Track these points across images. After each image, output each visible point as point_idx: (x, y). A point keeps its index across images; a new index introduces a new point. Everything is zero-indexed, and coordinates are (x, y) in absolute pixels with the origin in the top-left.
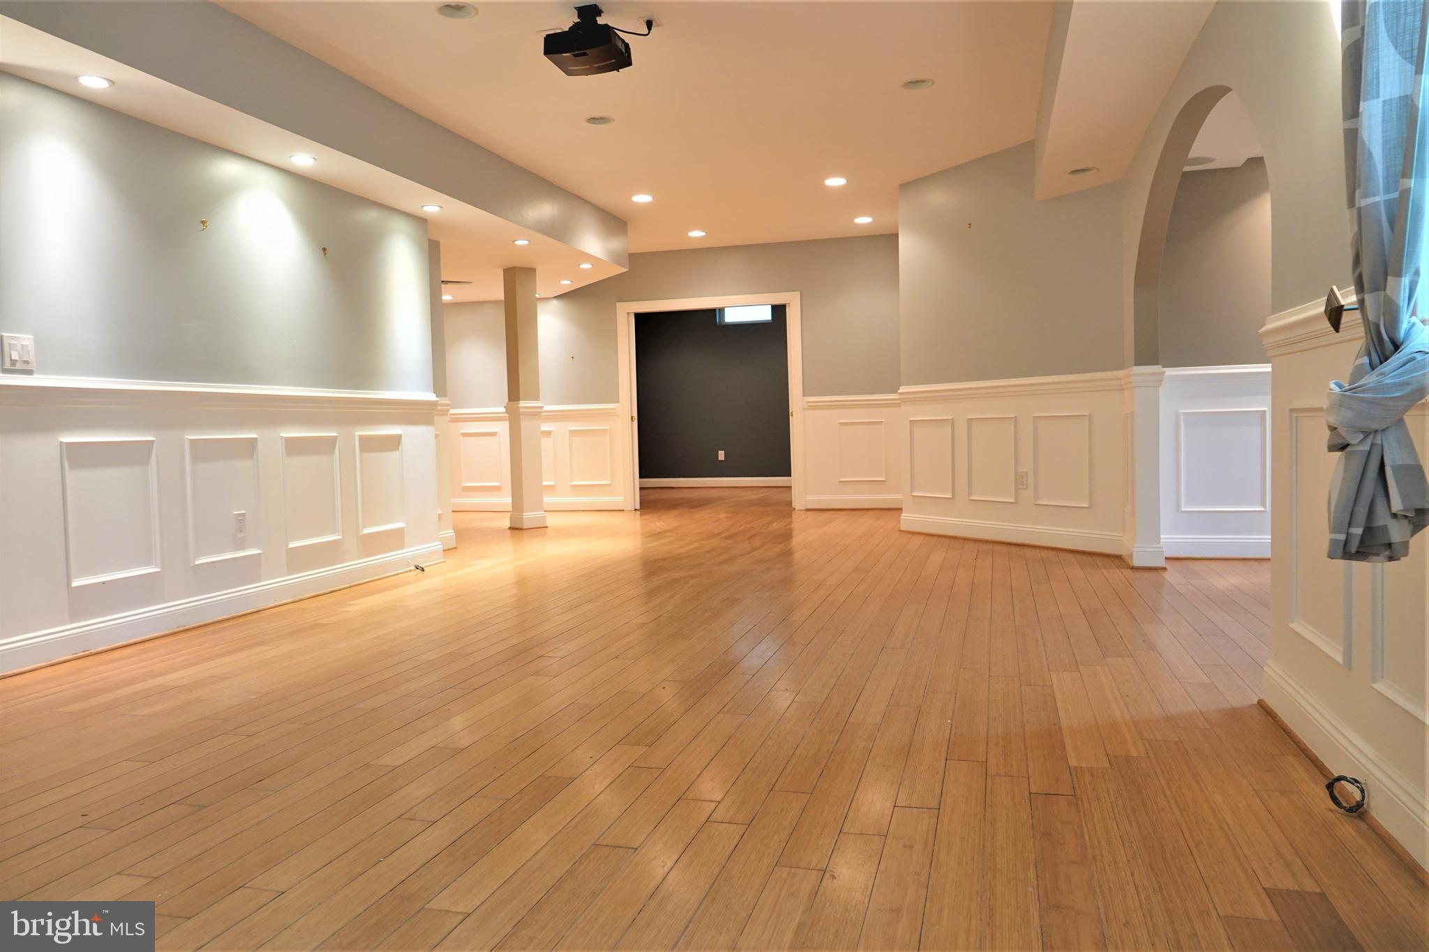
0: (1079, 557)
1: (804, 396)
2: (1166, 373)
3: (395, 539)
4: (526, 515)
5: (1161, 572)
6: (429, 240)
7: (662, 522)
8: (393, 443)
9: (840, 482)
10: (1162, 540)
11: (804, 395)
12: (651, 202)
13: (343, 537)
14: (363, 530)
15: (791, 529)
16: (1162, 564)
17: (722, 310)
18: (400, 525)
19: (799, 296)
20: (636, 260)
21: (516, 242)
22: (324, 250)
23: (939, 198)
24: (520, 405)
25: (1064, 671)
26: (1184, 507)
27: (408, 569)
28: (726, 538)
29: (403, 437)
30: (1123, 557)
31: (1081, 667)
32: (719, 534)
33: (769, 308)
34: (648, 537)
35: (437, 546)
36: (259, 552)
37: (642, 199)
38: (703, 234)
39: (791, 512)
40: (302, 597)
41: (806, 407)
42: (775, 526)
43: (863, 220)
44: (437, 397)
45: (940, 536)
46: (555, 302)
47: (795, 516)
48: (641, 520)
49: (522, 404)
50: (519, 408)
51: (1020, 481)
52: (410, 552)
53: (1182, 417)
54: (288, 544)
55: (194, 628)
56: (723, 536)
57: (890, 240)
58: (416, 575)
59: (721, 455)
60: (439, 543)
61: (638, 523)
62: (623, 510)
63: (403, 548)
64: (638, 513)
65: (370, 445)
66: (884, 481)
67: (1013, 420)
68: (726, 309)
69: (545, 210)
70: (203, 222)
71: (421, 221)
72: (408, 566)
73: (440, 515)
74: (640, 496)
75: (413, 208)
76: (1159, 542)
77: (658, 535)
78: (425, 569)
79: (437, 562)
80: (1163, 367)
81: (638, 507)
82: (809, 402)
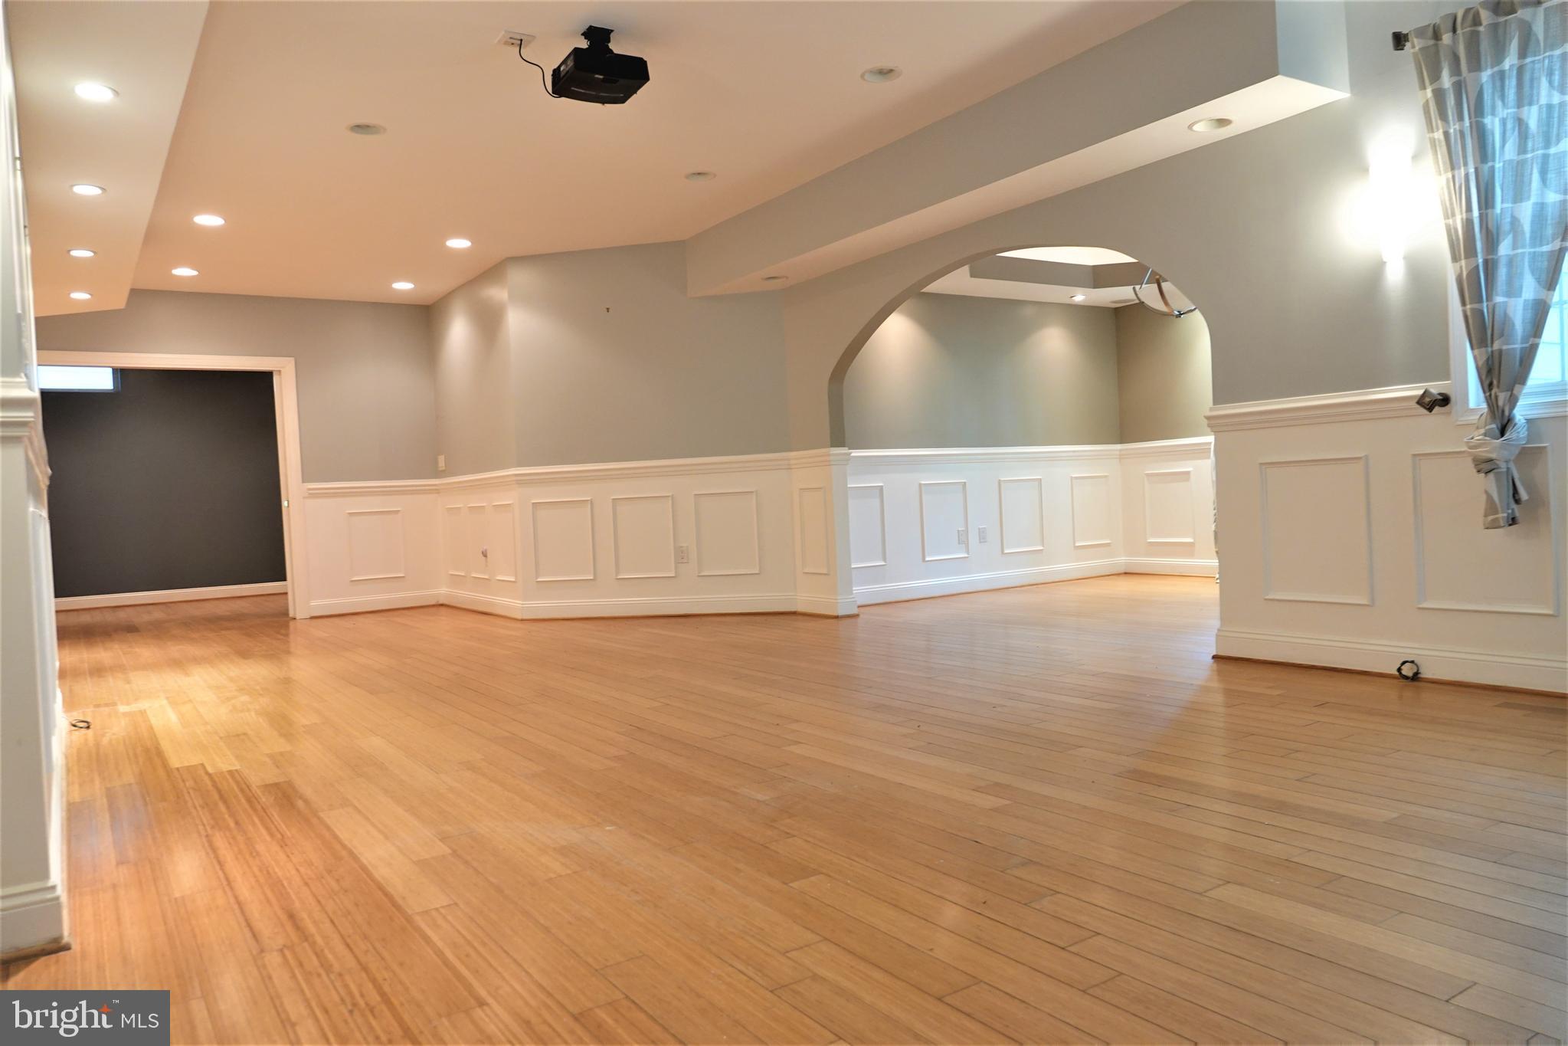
1: (299, 483)
2: (852, 455)
9: (352, 582)
10: (854, 592)
11: (303, 482)
12: (222, 226)
16: (855, 611)
19: (293, 362)
30: (800, 612)
39: (288, 622)
41: (301, 496)
43: (403, 286)
47: (294, 627)
51: (681, 556)
66: (403, 577)
67: (670, 498)
76: (852, 594)
80: (849, 449)
82: (310, 490)
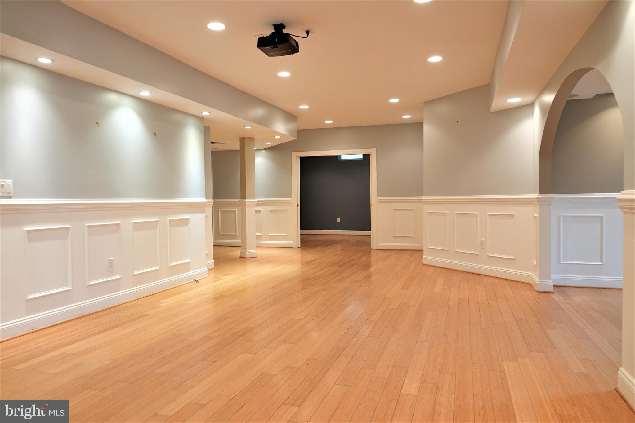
0: (510, 283)
1: (377, 197)
2: (554, 197)
3: (185, 267)
4: (248, 251)
5: (551, 295)
6: (205, 126)
7: (311, 255)
8: (185, 222)
9: (394, 237)
10: (552, 277)
12: (308, 109)
13: (160, 267)
14: (170, 264)
15: (370, 261)
17: (340, 156)
18: (188, 260)
19: (376, 150)
20: (301, 133)
21: (246, 127)
22: (155, 134)
23: (443, 108)
24: (246, 201)
25: (510, 361)
26: (562, 261)
27: (191, 281)
28: (340, 266)
29: (190, 219)
30: (532, 284)
31: (518, 358)
32: (336, 264)
33: (362, 155)
34: (304, 264)
35: (205, 269)
36: (120, 277)
37: (304, 107)
38: (332, 122)
39: (371, 251)
40: (139, 297)
41: (378, 202)
42: (363, 259)
43: (407, 117)
44: (207, 200)
45: (442, 268)
46: (264, 151)
47: (373, 254)
48: (301, 254)
49: (247, 200)
50: (245, 202)
51: (481, 244)
52: (191, 273)
53: (561, 218)
54: (134, 272)
55: (87, 315)
56: (339, 264)
57: (419, 125)
58: (194, 285)
59: (339, 220)
60: (206, 268)
61: (299, 255)
62: (293, 248)
63: (189, 272)
64: (300, 249)
65: (174, 223)
66: (414, 237)
67: (477, 215)
68: (342, 156)
69: (259, 112)
70: (97, 123)
71: (201, 119)
72: (191, 280)
73: (207, 253)
74: (301, 239)
75: (197, 113)
76: (550, 278)
77: (308, 263)
78: (199, 281)
79: (205, 277)
81: (300, 246)
82: (379, 200)
